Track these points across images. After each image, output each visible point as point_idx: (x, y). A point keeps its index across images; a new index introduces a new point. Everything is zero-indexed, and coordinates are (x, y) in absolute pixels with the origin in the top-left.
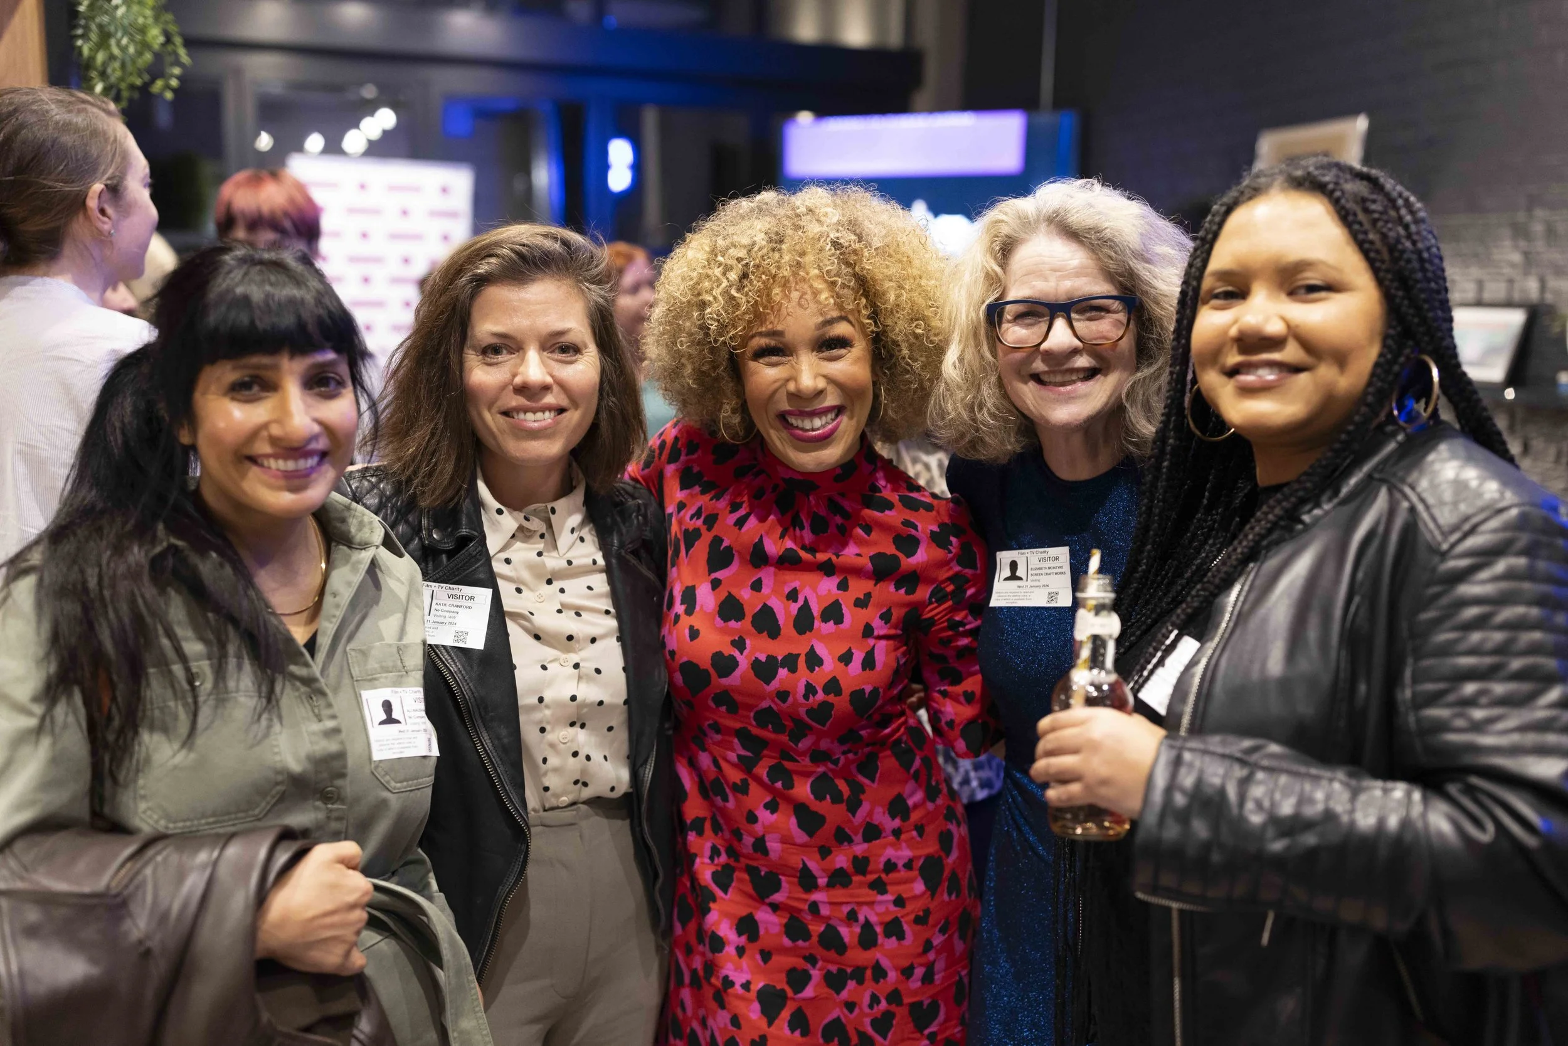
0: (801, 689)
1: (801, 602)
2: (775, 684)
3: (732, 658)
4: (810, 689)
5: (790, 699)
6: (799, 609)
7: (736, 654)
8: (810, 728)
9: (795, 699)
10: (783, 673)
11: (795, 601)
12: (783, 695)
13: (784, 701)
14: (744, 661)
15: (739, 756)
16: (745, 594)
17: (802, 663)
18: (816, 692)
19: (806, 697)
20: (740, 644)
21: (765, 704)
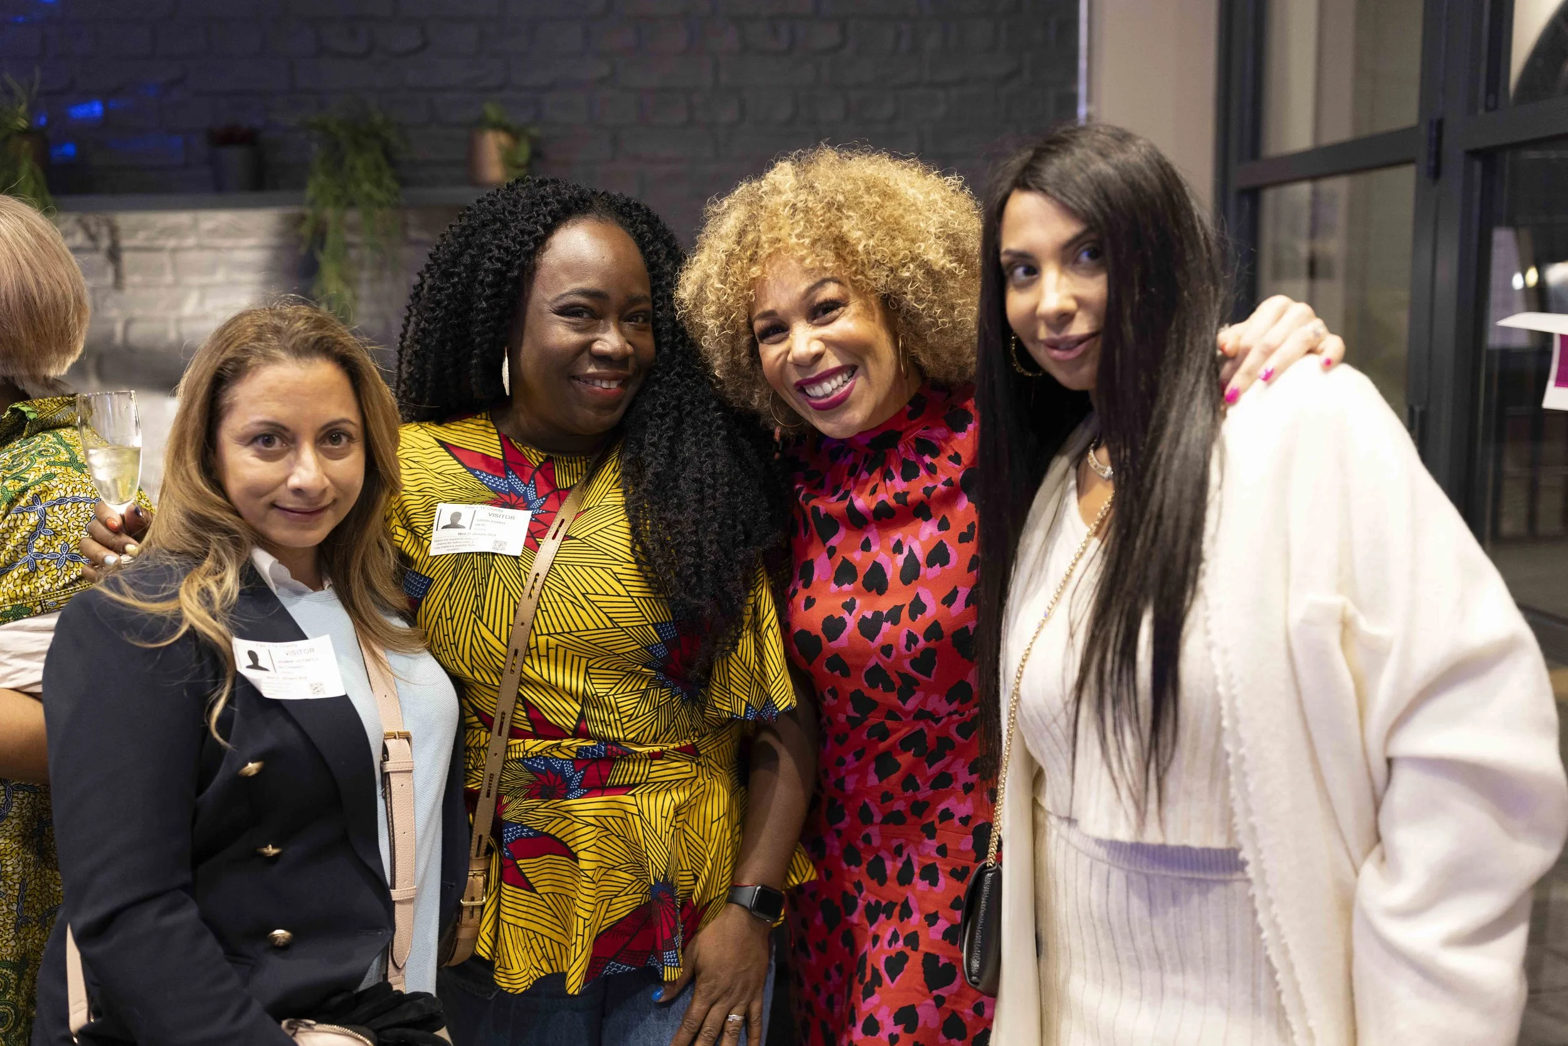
0: (903, 641)
1: (906, 552)
2: (879, 640)
3: (842, 620)
4: (911, 638)
5: (894, 652)
6: (906, 559)
7: (846, 615)
8: (916, 682)
9: (898, 652)
10: (886, 626)
11: (901, 552)
12: (887, 650)
13: (888, 656)
14: (851, 621)
15: (848, 717)
16: (857, 557)
17: (905, 613)
18: (917, 640)
19: (908, 648)
20: (849, 607)
21: (872, 663)
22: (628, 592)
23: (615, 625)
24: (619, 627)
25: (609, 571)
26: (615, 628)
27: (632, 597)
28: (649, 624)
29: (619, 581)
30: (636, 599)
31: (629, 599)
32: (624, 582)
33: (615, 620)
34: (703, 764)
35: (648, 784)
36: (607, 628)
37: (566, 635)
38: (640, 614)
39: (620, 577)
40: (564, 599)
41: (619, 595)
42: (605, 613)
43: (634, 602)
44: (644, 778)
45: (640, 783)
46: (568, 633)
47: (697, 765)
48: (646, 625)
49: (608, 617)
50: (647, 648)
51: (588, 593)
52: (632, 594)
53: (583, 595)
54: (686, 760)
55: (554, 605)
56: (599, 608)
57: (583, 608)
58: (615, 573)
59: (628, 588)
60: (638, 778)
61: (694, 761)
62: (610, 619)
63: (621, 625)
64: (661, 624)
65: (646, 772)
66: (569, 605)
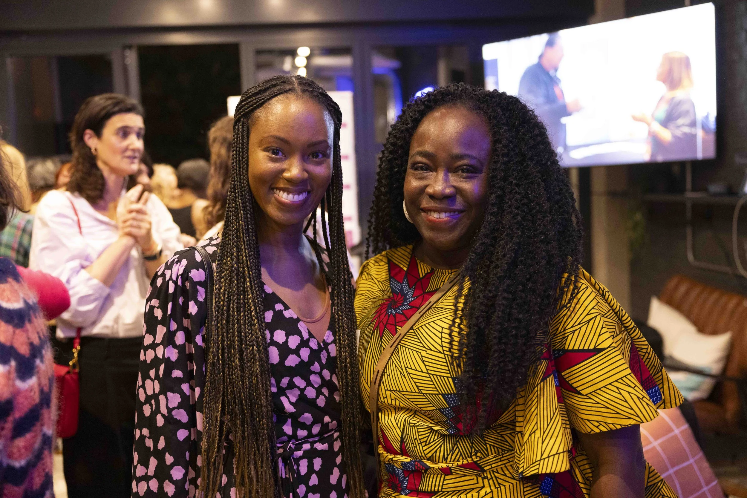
22: (427, 370)
23: (420, 391)
24: (422, 393)
25: (419, 354)
26: (419, 393)
27: (429, 374)
28: (440, 394)
29: (423, 361)
30: (431, 376)
31: (427, 375)
32: (426, 363)
33: (420, 388)
34: (489, 476)
35: (444, 492)
36: (416, 392)
37: (398, 392)
38: (433, 386)
39: (424, 359)
40: (397, 370)
41: (422, 372)
42: (415, 382)
43: (430, 377)
44: (440, 488)
45: (438, 492)
46: (399, 391)
47: (483, 478)
48: (437, 394)
49: (416, 385)
50: (440, 410)
51: (408, 368)
52: (430, 372)
53: (405, 368)
54: (472, 475)
55: (393, 371)
56: (412, 378)
57: (405, 377)
58: (422, 356)
59: (428, 368)
60: (436, 488)
61: (480, 476)
62: (417, 386)
63: (423, 392)
64: (448, 395)
65: (441, 484)
66: (399, 373)
